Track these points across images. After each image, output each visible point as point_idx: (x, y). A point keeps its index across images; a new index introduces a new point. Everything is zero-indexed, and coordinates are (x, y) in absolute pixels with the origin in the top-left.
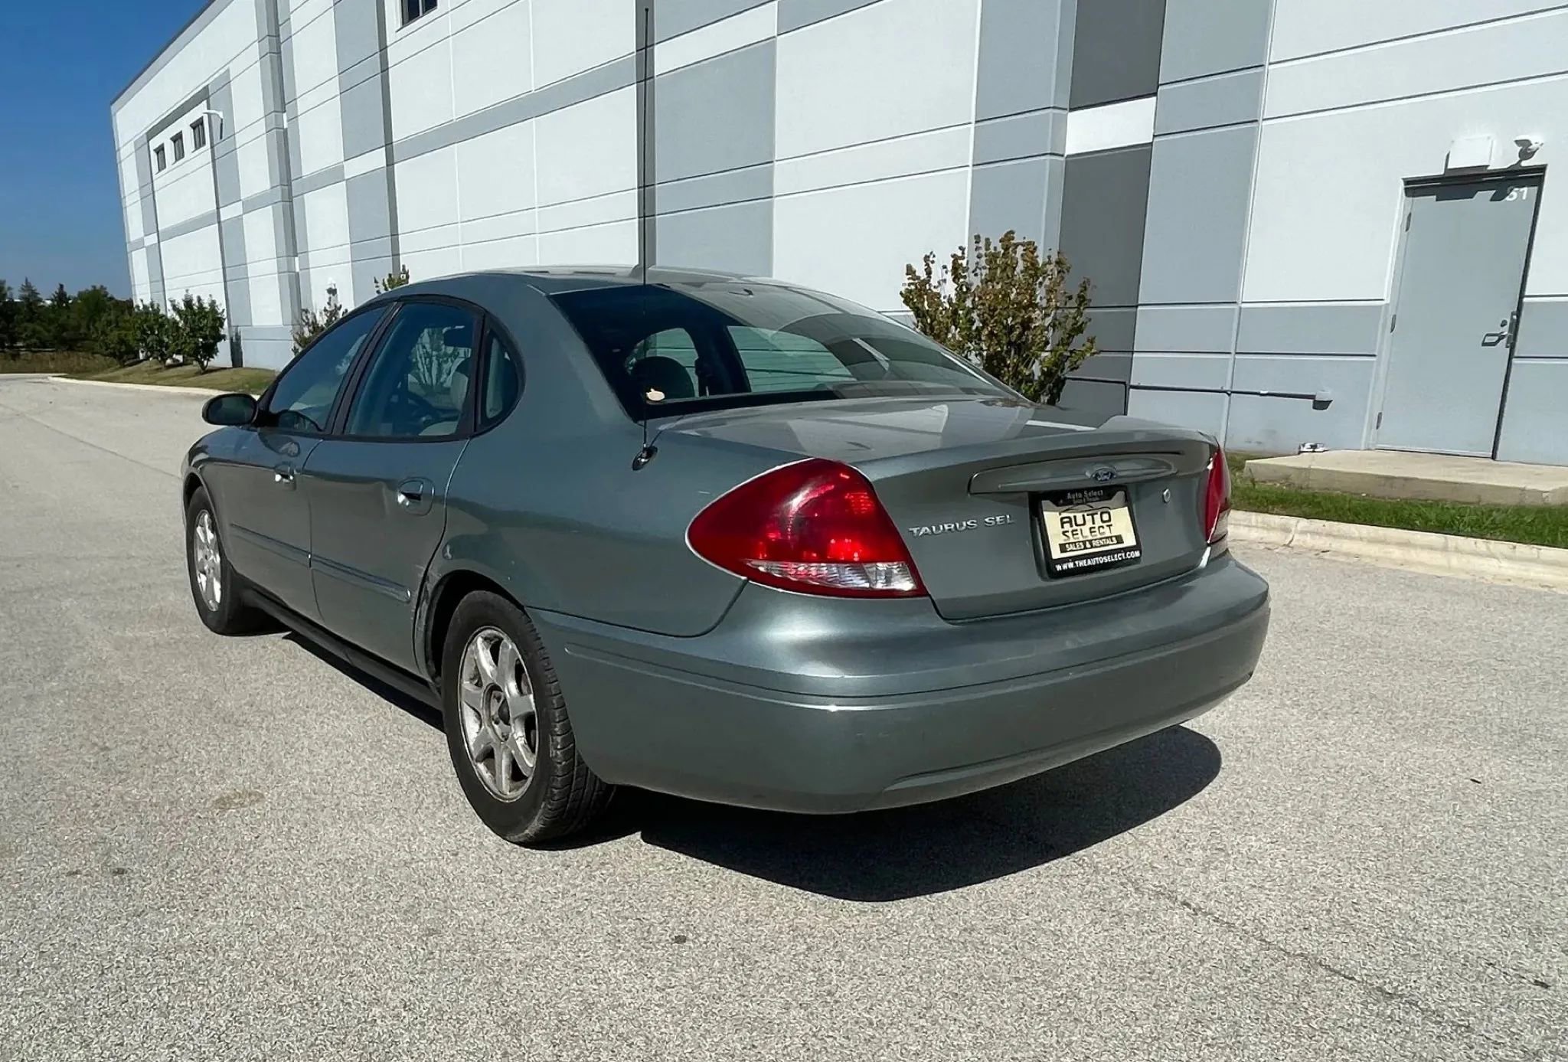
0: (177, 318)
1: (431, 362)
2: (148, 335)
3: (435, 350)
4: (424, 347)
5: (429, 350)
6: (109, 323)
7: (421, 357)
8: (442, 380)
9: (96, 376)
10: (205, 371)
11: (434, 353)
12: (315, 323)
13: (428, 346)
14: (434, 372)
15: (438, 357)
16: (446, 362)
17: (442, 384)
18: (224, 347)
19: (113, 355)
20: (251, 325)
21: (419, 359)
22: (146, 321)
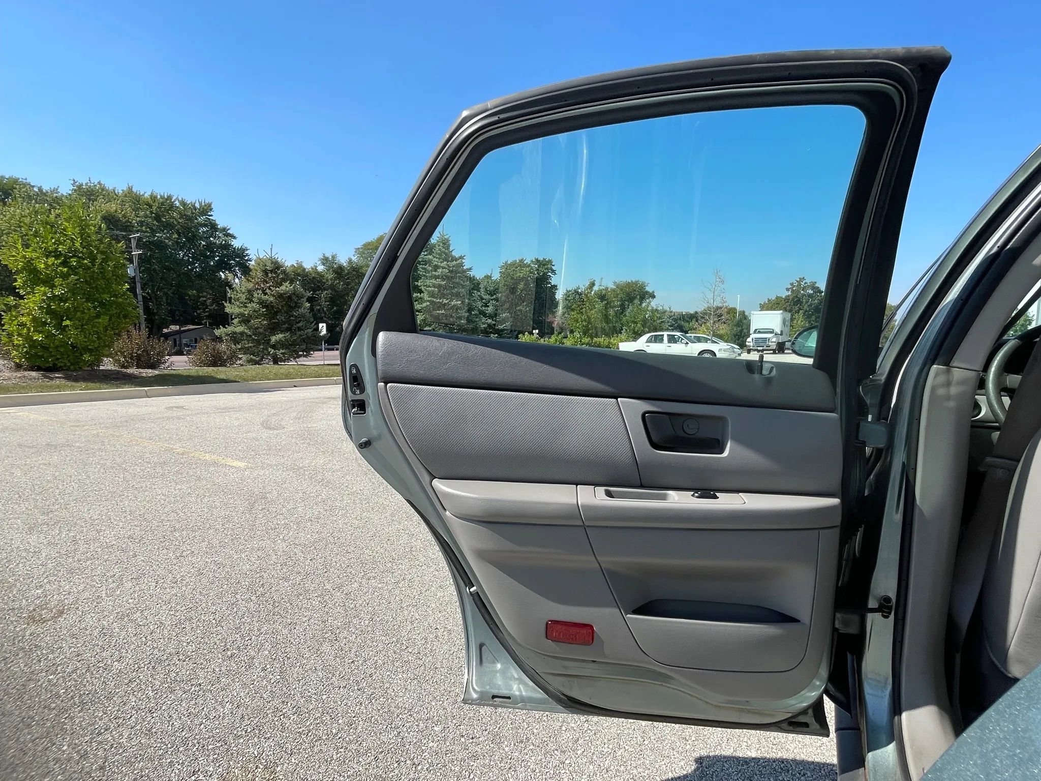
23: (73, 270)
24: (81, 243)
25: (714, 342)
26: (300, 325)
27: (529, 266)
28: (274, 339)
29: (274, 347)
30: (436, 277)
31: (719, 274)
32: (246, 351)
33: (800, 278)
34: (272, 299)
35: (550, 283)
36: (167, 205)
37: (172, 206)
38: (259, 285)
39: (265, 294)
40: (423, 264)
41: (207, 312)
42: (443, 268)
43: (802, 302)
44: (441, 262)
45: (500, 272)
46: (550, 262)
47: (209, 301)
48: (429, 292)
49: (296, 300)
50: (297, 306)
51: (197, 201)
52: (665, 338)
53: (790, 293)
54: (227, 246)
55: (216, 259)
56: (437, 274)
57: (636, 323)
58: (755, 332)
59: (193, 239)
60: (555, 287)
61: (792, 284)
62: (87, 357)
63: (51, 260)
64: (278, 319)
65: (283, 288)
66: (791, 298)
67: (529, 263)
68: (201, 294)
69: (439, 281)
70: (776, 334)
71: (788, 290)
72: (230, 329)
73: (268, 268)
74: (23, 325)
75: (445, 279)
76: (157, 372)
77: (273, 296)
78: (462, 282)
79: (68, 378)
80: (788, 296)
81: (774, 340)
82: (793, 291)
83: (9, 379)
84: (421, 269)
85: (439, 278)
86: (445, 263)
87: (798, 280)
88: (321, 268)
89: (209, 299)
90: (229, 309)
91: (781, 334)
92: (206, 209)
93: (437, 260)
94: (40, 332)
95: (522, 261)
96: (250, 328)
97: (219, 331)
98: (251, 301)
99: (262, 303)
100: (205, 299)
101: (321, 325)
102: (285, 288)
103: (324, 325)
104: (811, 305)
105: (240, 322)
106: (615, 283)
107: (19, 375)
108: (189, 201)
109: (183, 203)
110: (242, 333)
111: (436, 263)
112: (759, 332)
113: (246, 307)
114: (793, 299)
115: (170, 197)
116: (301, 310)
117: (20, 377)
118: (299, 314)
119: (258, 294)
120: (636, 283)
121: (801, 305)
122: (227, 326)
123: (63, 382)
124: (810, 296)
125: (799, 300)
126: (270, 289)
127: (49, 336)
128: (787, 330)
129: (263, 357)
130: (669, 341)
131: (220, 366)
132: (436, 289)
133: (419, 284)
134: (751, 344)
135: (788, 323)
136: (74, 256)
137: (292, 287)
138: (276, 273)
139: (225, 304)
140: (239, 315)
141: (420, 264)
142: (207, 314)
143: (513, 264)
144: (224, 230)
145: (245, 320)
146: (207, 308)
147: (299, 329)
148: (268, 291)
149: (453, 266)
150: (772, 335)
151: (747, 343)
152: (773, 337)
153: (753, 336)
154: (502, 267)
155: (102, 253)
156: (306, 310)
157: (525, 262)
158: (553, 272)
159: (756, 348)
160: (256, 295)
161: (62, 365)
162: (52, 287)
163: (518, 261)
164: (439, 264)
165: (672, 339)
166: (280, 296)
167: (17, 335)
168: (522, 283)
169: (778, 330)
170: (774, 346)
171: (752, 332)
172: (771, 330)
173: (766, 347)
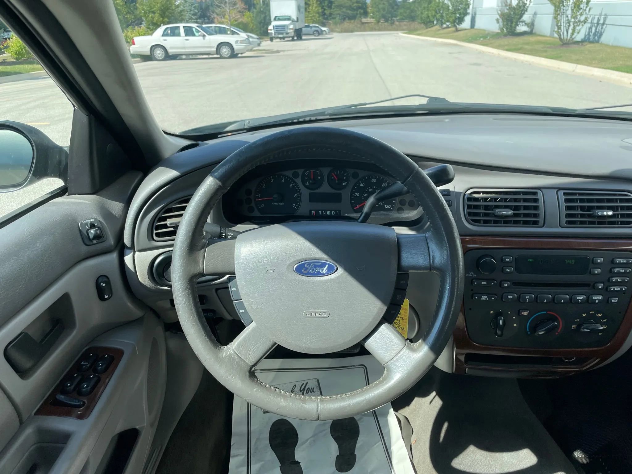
0: (450, 4)
1: (569, 26)
2: (437, 13)
3: (574, 18)
4: (567, 17)
5: (570, 18)
6: (424, 8)
7: (564, 23)
8: (573, 37)
9: (415, 33)
10: (457, 30)
11: (573, 20)
12: (510, 5)
13: (569, 16)
14: (570, 31)
15: (574, 23)
16: (579, 26)
17: (573, 39)
18: (468, 19)
19: (424, 23)
20: (482, 8)
21: (562, 24)
22: (438, 6)
25: (233, 33)
52: (182, 31)
57: (154, 13)
58: (275, 19)
70: (293, 21)
81: (291, 27)
91: (297, 21)
112: (279, 20)
128: (302, 17)
130: (187, 35)
134: (273, 32)
135: (303, 10)
150: (289, 22)
151: (269, 31)
152: (290, 24)
153: (274, 23)
159: (277, 36)
165: (189, 32)
169: (294, 17)
170: (291, 32)
171: (272, 18)
172: (289, 17)
173: (286, 34)
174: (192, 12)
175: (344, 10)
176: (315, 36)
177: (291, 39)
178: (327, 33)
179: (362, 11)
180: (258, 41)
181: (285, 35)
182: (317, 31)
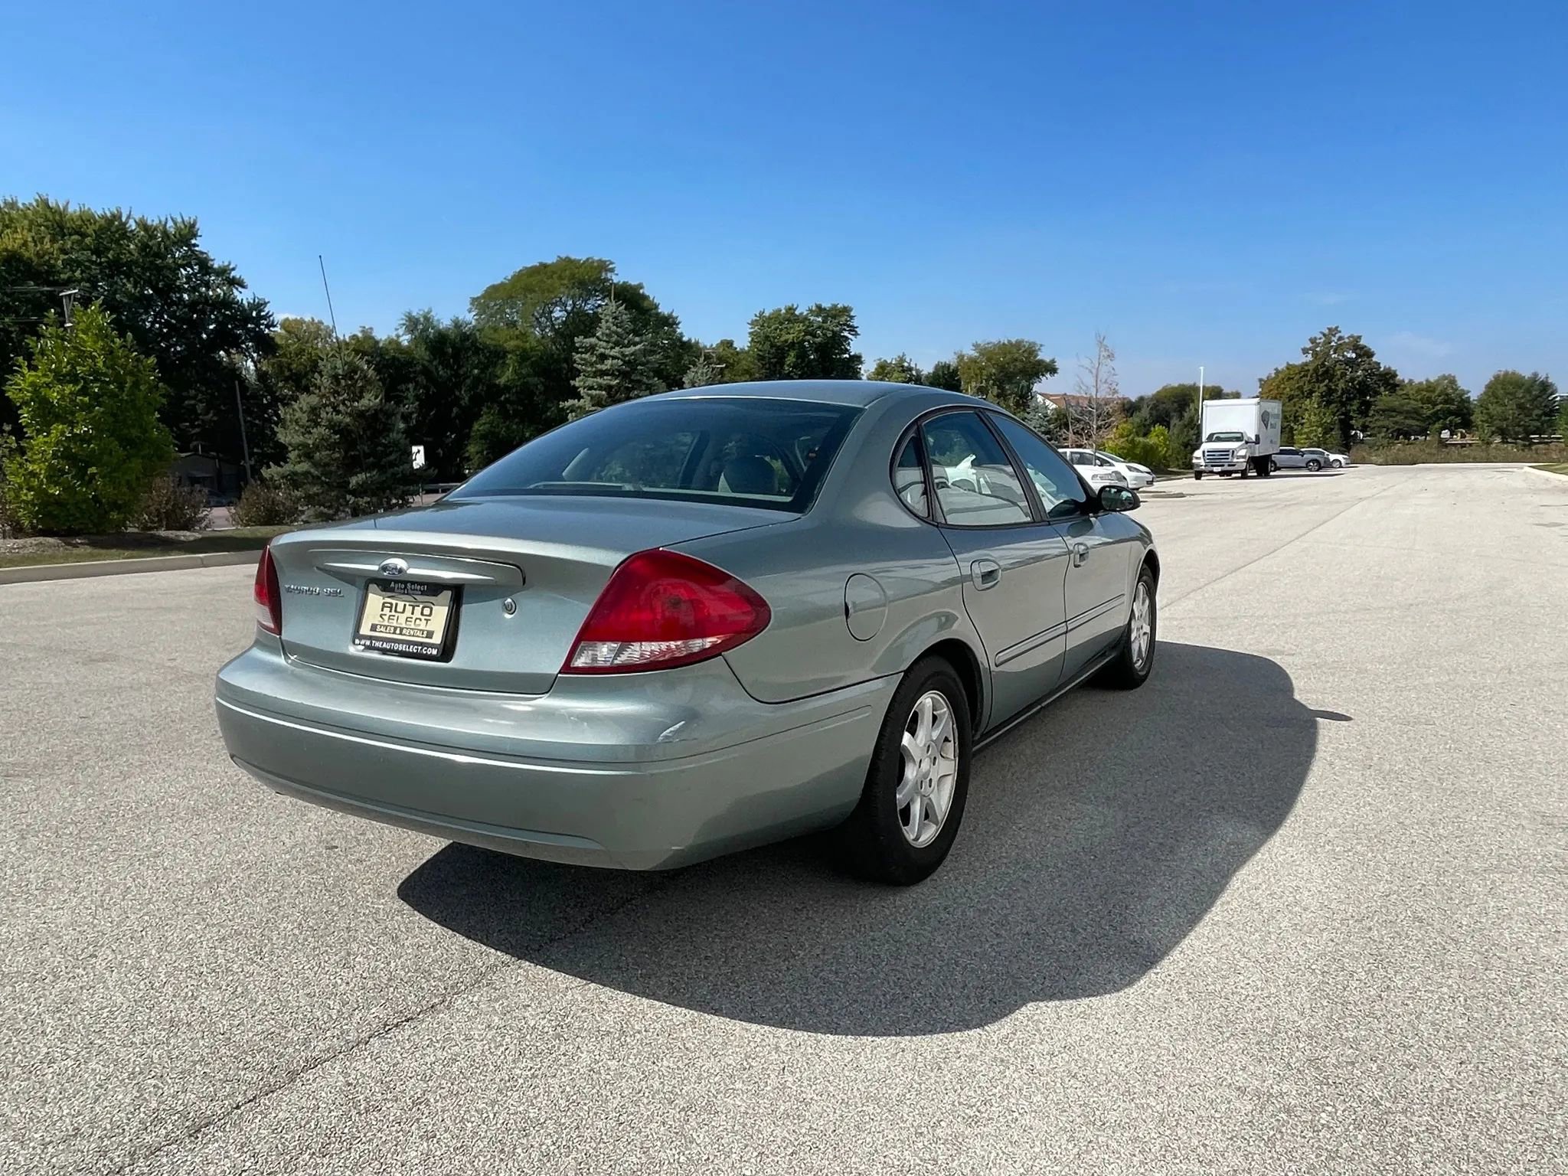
23: (96, 398)
24: (104, 362)
26: (392, 457)
27: (806, 318)
28: (354, 481)
29: (354, 493)
30: (603, 373)
31: (1105, 343)
32: (310, 499)
33: (1329, 329)
34: (348, 420)
35: (846, 351)
36: (112, 229)
37: (123, 233)
38: (328, 399)
39: (338, 412)
40: (582, 353)
41: (198, 426)
42: (614, 358)
43: (1333, 376)
44: (612, 348)
45: (750, 333)
46: (846, 310)
47: (200, 407)
48: (592, 397)
49: (383, 420)
50: (388, 429)
51: (169, 219)
53: (1310, 358)
54: (227, 303)
55: (211, 327)
56: (604, 367)
58: (1210, 439)
59: (167, 290)
60: (857, 359)
61: (1313, 341)
62: (114, 515)
63: (69, 388)
64: (358, 450)
65: (364, 402)
66: (1311, 368)
67: (805, 313)
68: (185, 394)
69: (606, 380)
70: (1247, 442)
71: (1305, 351)
72: (288, 468)
73: (340, 372)
74: (33, 474)
75: (618, 376)
76: (198, 536)
77: (350, 415)
78: (645, 380)
79: (94, 544)
80: (1306, 364)
81: (1243, 452)
82: (1315, 354)
83: (24, 547)
84: (579, 361)
85: (608, 375)
86: (617, 349)
87: (1326, 332)
88: (405, 340)
89: (200, 401)
90: (283, 437)
91: (1257, 441)
92: (187, 234)
93: (604, 344)
94: (56, 484)
95: (791, 310)
96: (315, 465)
97: (271, 471)
98: (317, 424)
99: (332, 426)
100: (193, 402)
101: (415, 449)
102: (367, 402)
103: (421, 448)
104: (1352, 380)
105: (299, 456)
106: (976, 346)
107: (34, 542)
108: (152, 220)
109: (143, 225)
110: (306, 474)
111: (602, 350)
112: (1219, 439)
113: (310, 433)
114: (1316, 370)
115: (116, 217)
116: (393, 435)
117: (36, 545)
118: (389, 442)
119: (327, 413)
120: (1018, 345)
121: (1330, 381)
122: (282, 463)
123: (89, 549)
124: (1349, 362)
125: (1326, 372)
126: (344, 404)
127: (68, 489)
128: (1272, 434)
129: (337, 510)
131: (278, 524)
132: (604, 393)
133: (577, 384)
134: (1202, 462)
135: (1278, 420)
136: (96, 380)
137: (378, 400)
138: (351, 378)
139: (276, 429)
140: (300, 445)
141: (578, 353)
142: (197, 430)
143: (776, 317)
144: (223, 272)
145: (307, 454)
146: (198, 419)
147: (392, 464)
148: (341, 408)
149: (632, 354)
150: (1239, 444)
151: (1194, 461)
152: (1241, 448)
153: (1206, 446)
154: (753, 323)
155: (131, 373)
156: (400, 435)
157: (797, 313)
158: (853, 330)
159: (1211, 469)
160: (323, 415)
161: (82, 526)
162: (72, 424)
163: (783, 311)
164: (607, 352)
166: (361, 415)
167: (27, 489)
168: (793, 355)
169: (1251, 435)
170: (1242, 464)
171: (1204, 437)
172: (1239, 435)
173: (1229, 465)
174: (1043, 429)
175: (1399, 418)
176: (1310, 470)
177: (1239, 475)
178: (1343, 465)
179: (1458, 420)
180: (1150, 477)
181: (1226, 468)
182: (1314, 461)
